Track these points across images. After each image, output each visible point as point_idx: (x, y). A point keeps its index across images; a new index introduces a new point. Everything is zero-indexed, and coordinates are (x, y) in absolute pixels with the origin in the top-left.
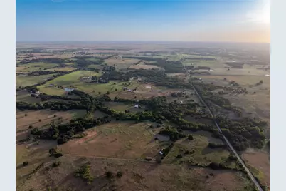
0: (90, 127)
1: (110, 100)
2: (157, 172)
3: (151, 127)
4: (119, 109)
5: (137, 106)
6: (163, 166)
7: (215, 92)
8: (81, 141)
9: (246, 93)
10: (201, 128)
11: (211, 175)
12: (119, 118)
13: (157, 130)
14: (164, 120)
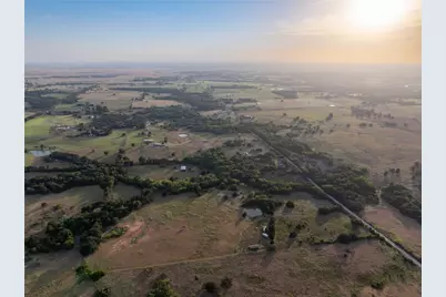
1: (132, 164)
2: (277, 263)
3: (226, 198)
4: (157, 177)
5: (184, 168)
6: (280, 254)
7: (282, 133)
9: (322, 132)
10: (296, 189)
11: (348, 251)
12: (166, 191)
13: (237, 203)
14: (238, 184)
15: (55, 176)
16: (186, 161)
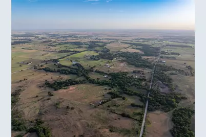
0: (74, 84)
2: (92, 111)
3: (106, 89)
5: (106, 76)
6: (97, 109)
7: (169, 72)
8: (65, 91)
10: (135, 94)
11: (119, 119)
12: (92, 82)
13: (108, 91)
14: (116, 86)
15: (69, 70)
16: (110, 74)
